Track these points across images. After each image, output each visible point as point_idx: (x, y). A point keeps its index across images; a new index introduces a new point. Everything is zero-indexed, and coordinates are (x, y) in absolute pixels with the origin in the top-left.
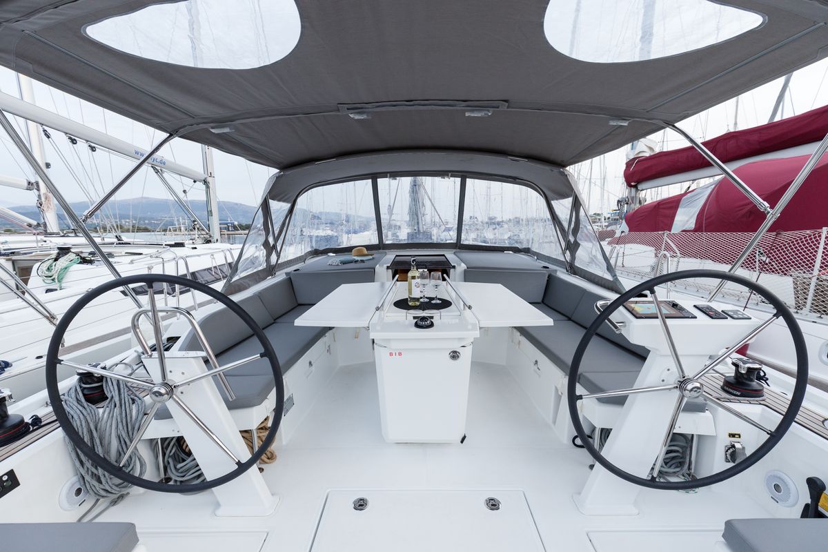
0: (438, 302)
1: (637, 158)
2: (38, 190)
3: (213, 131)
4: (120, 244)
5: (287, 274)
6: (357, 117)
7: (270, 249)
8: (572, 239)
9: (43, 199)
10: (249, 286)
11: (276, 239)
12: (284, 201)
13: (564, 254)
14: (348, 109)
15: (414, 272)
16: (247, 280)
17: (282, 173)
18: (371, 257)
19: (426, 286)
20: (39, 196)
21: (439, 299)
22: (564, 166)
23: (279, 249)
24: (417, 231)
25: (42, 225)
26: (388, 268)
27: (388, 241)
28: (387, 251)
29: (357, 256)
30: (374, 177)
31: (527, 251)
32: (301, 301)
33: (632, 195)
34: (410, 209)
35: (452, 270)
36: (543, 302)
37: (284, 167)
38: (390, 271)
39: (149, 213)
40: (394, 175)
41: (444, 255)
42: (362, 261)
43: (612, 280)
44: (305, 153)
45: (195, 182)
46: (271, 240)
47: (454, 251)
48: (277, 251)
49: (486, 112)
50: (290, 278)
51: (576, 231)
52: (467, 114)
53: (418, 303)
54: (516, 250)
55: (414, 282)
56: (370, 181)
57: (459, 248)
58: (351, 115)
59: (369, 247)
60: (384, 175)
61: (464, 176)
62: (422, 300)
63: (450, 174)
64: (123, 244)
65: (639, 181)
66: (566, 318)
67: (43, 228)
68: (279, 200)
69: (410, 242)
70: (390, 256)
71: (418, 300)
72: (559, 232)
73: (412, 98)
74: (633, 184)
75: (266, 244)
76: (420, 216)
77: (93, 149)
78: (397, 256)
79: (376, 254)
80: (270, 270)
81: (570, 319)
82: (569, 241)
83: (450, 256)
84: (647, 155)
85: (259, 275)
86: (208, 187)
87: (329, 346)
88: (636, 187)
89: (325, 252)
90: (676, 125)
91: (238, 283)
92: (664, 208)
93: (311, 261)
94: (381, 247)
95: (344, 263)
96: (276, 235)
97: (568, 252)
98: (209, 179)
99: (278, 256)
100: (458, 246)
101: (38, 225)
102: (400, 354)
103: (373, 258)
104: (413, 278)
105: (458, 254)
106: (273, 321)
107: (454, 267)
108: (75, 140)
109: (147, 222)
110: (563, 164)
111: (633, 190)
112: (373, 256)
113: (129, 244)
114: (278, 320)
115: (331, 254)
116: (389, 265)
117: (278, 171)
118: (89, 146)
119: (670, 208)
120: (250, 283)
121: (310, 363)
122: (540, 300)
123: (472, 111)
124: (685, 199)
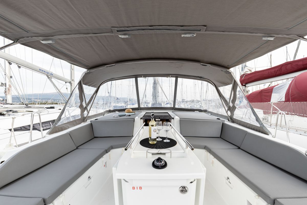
0: (168, 141)
1: (245, 74)
2: (6, 86)
3: (42, 42)
4: (27, 107)
5: (91, 121)
6: (123, 37)
7: (83, 109)
8: (231, 105)
9: (7, 90)
10: (69, 128)
11: (88, 105)
12: (92, 86)
13: (227, 112)
14: (118, 31)
15: (152, 122)
16: (68, 125)
17: (89, 71)
18: (134, 113)
19: (160, 131)
20: (6, 89)
21: (169, 139)
22: (229, 68)
23: (88, 109)
24: (155, 103)
25: (5, 100)
26: (141, 118)
27: (142, 106)
28: (142, 111)
29: (127, 113)
30: (136, 77)
31: (205, 111)
32: (95, 136)
33: (244, 89)
34: (153, 94)
35: (172, 120)
36: (220, 137)
37: (90, 68)
38: (142, 120)
39: (59, 98)
40: (145, 76)
41: (167, 113)
42: (130, 115)
43: (259, 126)
44: (100, 61)
45: (66, 83)
46: (84, 105)
47: (172, 111)
48: (87, 110)
49: (193, 34)
50: (92, 123)
51: (234, 101)
52: (182, 36)
53: (155, 142)
54: (200, 111)
55: (153, 128)
56: (134, 79)
57: (174, 110)
58: (119, 36)
59: (133, 109)
60: (141, 76)
61: (177, 76)
62: (158, 140)
63: (170, 76)
64: (28, 107)
65: (246, 83)
66: (237, 147)
67: (5, 101)
68: (89, 86)
69: (152, 107)
70: (143, 113)
71: (155, 140)
72: (223, 102)
73: (153, 24)
74: (244, 84)
75: (81, 106)
76: (157, 97)
77: (19, 67)
78: (146, 113)
79: (136, 112)
80: (83, 119)
81: (239, 148)
82: (230, 106)
83: (170, 113)
84: (249, 72)
85: (76, 122)
86: (71, 85)
87: (106, 163)
88: (245, 85)
89: (114, 111)
90: (305, 37)
91: (60, 126)
92: (264, 93)
93: (107, 115)
94: (139, 109)
95: (120, 116)
96: (87, 103)
97: (229, 111)
98: (72, 82)
99: (88, 113)
100: (174, 109)
101: (3, 100)
102: (141, 188)
103: (135, 114)
104: (152, 126)
105: (174, 112)
106: (76, 148)
107: (173, 118)
108: (11, 63)
109: (57, 101)
110: (228, 67)
111: (244, 87)
112: (135, 113)
113: (31, 107)
114: (79, 148)
115: (117, 112)
116: (142, 117)
117: (87, 70)
118: (18, 66)
119: (268, 92)
120: (69, 126)
121: (89, 177)
122: (219, 136)
123: (185, 34)
124: (275, 88)
